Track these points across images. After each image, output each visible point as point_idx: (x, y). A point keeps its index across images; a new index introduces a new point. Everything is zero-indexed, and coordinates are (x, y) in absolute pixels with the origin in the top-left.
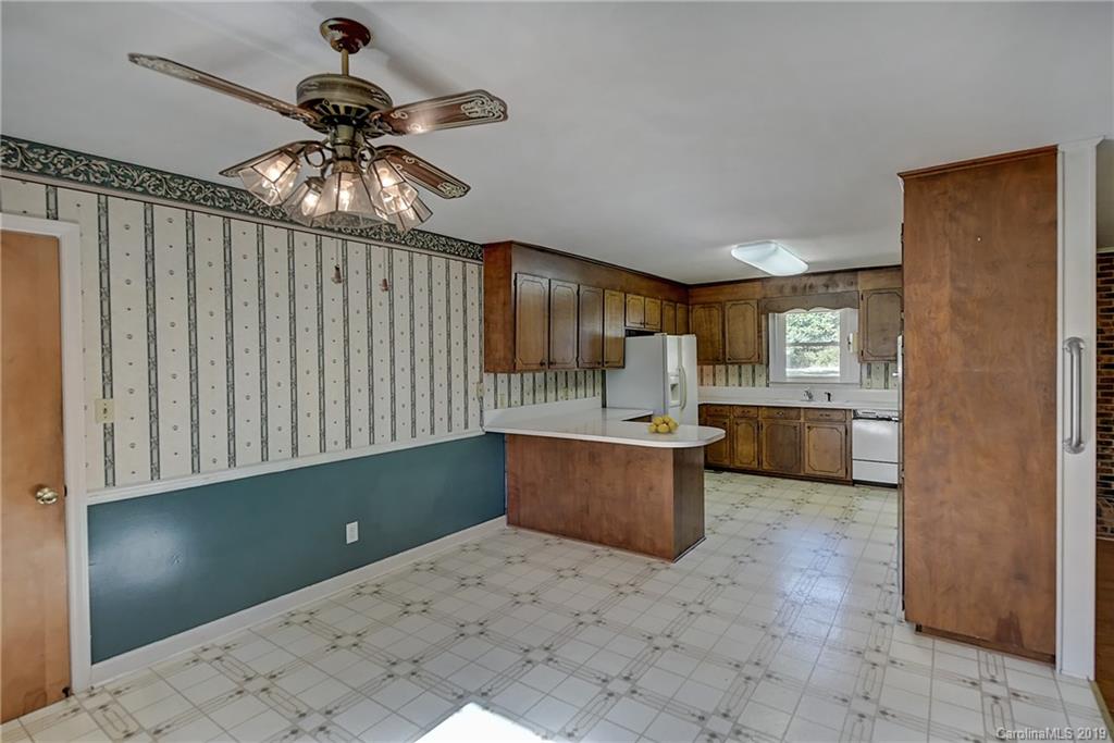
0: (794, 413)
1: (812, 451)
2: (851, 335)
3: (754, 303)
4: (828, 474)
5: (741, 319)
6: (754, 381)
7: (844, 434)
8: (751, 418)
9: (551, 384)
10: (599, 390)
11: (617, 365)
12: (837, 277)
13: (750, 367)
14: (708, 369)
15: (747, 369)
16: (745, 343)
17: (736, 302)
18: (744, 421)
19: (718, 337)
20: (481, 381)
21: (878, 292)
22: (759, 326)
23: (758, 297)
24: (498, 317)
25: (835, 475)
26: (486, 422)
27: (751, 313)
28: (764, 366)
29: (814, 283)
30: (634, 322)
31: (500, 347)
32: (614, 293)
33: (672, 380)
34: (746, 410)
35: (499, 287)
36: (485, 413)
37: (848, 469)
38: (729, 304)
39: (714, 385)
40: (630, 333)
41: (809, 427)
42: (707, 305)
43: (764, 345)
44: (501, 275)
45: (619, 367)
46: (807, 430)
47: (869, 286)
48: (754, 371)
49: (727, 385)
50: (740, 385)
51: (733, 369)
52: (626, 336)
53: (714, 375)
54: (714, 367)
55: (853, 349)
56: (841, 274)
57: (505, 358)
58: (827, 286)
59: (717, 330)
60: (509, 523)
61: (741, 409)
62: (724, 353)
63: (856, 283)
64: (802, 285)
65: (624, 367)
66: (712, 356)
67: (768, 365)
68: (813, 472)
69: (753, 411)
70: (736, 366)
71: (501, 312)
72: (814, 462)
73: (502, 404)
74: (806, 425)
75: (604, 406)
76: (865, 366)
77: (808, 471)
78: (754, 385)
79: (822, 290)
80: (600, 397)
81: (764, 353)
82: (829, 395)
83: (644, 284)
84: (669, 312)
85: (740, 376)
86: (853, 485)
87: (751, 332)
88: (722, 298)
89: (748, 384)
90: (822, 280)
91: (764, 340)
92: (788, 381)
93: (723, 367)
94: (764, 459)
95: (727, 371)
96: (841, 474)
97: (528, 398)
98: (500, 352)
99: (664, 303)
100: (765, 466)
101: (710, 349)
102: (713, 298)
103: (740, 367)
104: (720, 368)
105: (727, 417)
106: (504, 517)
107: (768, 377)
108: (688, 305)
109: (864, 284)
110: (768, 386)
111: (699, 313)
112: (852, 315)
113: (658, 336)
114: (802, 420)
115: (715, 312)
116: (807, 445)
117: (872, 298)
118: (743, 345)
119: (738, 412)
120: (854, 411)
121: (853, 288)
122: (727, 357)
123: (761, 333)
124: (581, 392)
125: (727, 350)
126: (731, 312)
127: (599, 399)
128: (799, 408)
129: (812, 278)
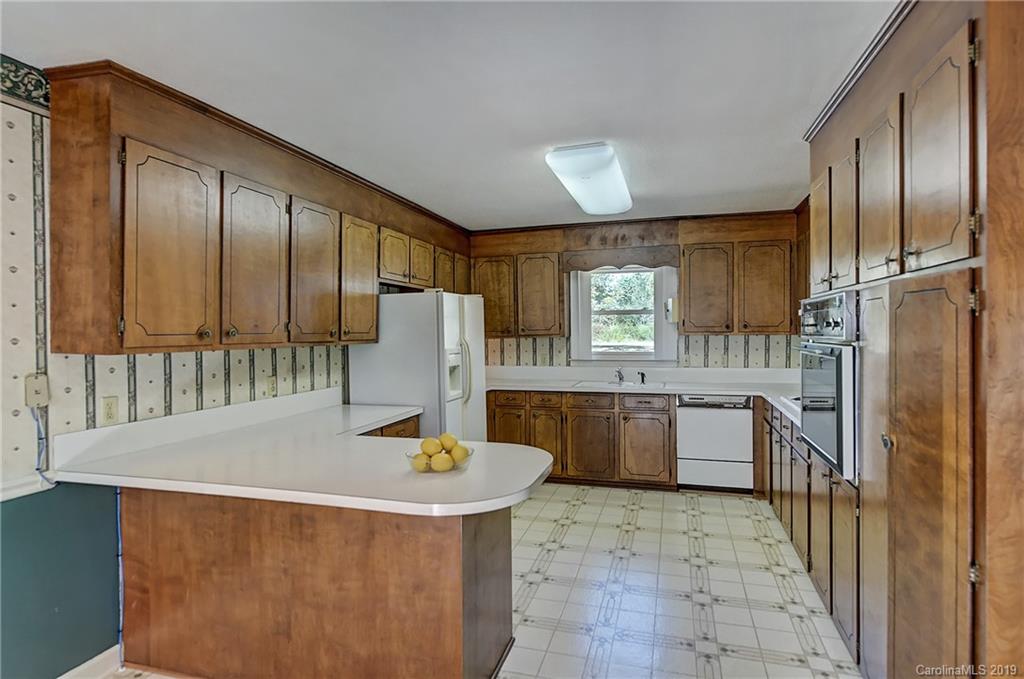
0: (605, 401)
1: (628, 451)
2: (670, 300)
3: (554, 258)
4: (649, 478)
5: (538, 277)
6: (551, 358)
7: (667, 425)
8: (551, 409)
9: (240, 372)
10: (337, 376)
11: (365, 337)
12: (654, 226)
13: (546, 341)
14: (495, 343)
15: (543, 344)
16: (544, 308)
17: (530, 255)
18: (543, 412)
19: (508, 301)
20: (43, 371)
21: (702, 246)
22: (561, 287)
23: (559, 249)
24: (81, 230)
25: (657, 479)
26: (57, 461)
27: (550, 270)
28: (564, 339)
29: (626, 234)
30: (393, 273)
31: (86, 295)
32: (358, 221)
33: (451, 360)
34: (546, 397)
35: (83, 165)
36: (56, 443)
37: (672, 471)
38: (523, 257)
39: (502, 364)
40: (387, 288)
41: (625, 419)
42: (495, 259)
43: (566, 312)
44: (88, 139)
45: (368, 341)
46: (622, 422)
47: (692, 239)
48: (551, 346)
49: (518, 364)
50: (535, 364)
51: (526, 343)
52: (380, 293)
53: (502, 352)
54: (502, 342)
55: (673, 317)
56: (659, 223)
57: (96, 322)
58: (643, 238)
59: (507, 291)
60: (127, 661)
61: (539, 397)
62: (516, 322)
63: (677, 235)
64: (612, 237)
65: (376, 341)
66: (502, 326)
67: (568, 339)
68: (630, 477)
69: (554, 399)
70: (530, 340)
71: (86, 220)
72: (631, 464)
73: (109, 416)
74: (622, 415)
75: (346, 401)
76: (682, 340)
77: (624, 475)
78: (551, 364)
79: (636, 243)
80: (339, 389)
81: (566, 323)
82: (643, 375)
83: (410, 217)
84: (445, 265)
85: (535, 352)
86: (678, 491)
87: (551, 295)
88: (513, 250)
89: (544, 363)
90: (637, 230)
91: (566, 306)
92: (594, 358)
93: (513, 341)
94: (569, 461)
95: (518, 346)
96: (664, 477)
97: (183, 401)
98: (88, 307)
99: (439, 250)
100: (571, 472)
101: (498, 317)
102: (501, 250)
103: (535, 340)
104: (510, 342)
105: (522, 407)
106: (117, 651)
107: (569, 352)
108: (469, 258)
109: (686, 237)
110: (568, 364)
111: (483, 269)
112: (670, 276)
113: (430, 294)
114: (617, 409)
115: (505, 268)
116: (622, 439)
117: (695, 254)
118: (538, 312)
119: (536, 400)
120: (680, 396)
121: (672, 241)
122: (521, 327)
123: (562, 294)
124: (303, 381)
125: (520, 316)
126: (524, 268)
127: (336, 391)
128: (613, 393)
129: (625, 227)
